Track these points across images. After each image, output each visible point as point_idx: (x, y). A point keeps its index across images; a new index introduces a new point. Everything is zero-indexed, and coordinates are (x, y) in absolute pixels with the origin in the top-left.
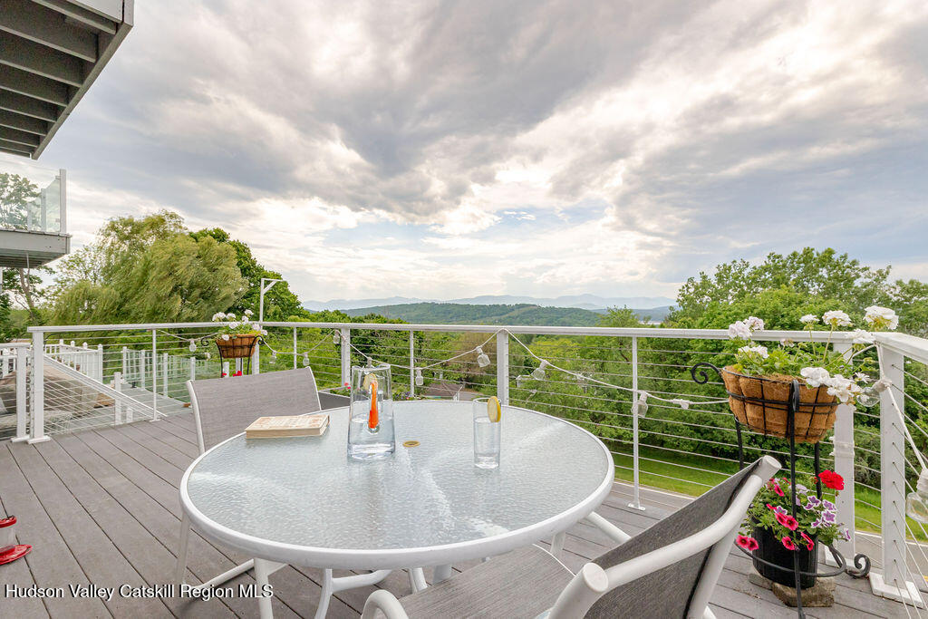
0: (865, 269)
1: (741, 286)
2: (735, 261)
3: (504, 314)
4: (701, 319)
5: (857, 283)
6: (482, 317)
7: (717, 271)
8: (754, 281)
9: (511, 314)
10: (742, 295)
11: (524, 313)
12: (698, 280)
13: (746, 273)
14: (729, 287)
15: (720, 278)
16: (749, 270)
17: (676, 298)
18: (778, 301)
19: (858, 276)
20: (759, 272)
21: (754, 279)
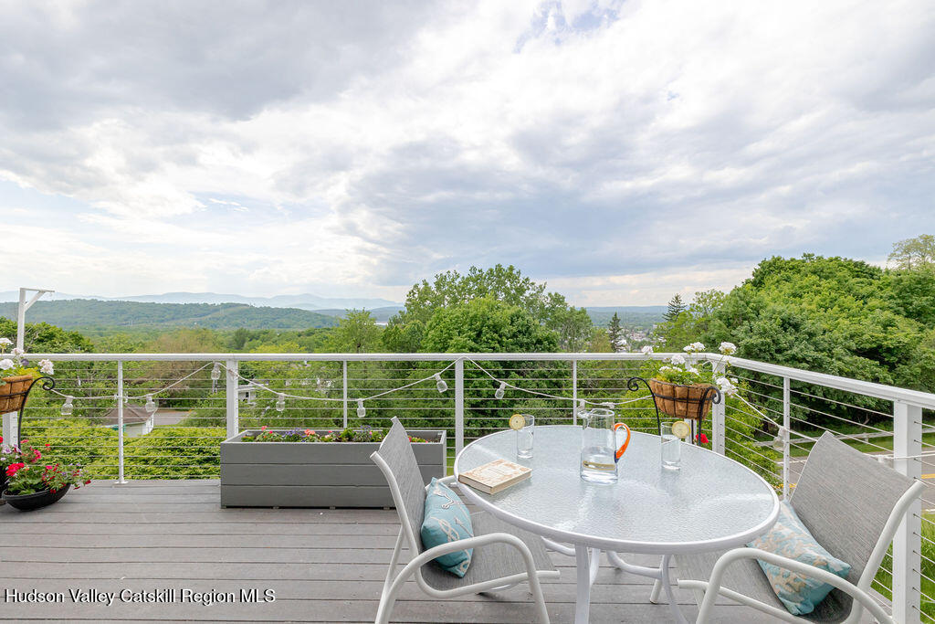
0: (533, 284)
1: (454, 294)
2: (449, 272)
3: (204, 315)
4: (429, 322)
5: (527, 294)
6: (173, 319)
7: (435, 280)
8: (463, 289)
9: (216, 315)
10: (456, 300)
11: (231, 314)
12: (421, 287)
13: (457, 282)
14: (445, 293)
15: (438, 285)
16: (459, 280)
17: (404, 302)
18: (485, 307)
19: (529, 289)
20: (466, 282)
21: (463, 288)
